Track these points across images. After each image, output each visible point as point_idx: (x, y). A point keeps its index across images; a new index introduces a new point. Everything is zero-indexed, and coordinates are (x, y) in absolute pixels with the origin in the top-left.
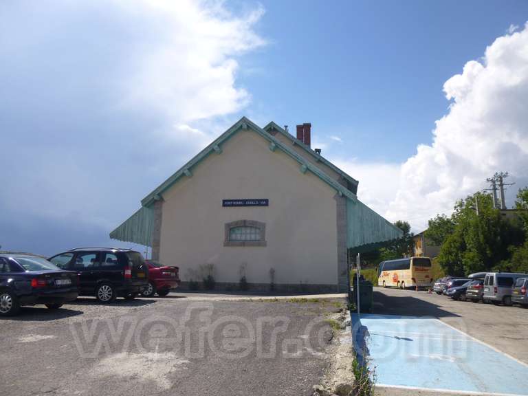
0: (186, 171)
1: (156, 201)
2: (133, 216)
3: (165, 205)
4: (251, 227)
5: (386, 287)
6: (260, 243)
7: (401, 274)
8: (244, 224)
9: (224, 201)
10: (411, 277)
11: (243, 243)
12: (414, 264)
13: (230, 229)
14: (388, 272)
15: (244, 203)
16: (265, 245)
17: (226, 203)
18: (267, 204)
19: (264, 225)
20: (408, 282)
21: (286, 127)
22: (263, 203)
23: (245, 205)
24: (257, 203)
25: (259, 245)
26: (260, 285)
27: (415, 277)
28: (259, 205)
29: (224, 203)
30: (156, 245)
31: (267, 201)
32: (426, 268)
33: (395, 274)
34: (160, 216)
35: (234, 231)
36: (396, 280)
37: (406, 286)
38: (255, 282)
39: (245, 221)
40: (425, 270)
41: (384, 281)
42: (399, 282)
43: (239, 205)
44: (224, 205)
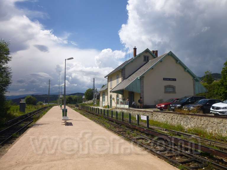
8: (170, 86)
9: (164, 78)
11: (170, 92)
13: (166, 88)
15: (170, 79)
16: (175, 93)
17: (165, 79)
18: (176, 80)
19: (175, 87)
23: (170, 80)
24: (173, 80)
28: (174, 80)
43: (167, 79)
44: (164, 80)
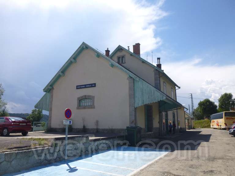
0: (60, 73)
1: (51, 89)
2: (43, 97)
3: (54, 91)
4: (89, 99)
5: (214, 128)
6: (92, 107)
7: (220, 121)
8: (85, 98)
10: (224, 123)
11: (85, 108)
12: (225, 116)
13: (80, 101)
14: (214, 120)
15: (85, 86)
16: (94, 108)
17: (79, 87)
18: (95, 86)
19: (93, 97)
20: (223, 125)
21: (128, 47)
22: (93, 85)
23: (86, 87)
24: (91, 86)
25: (92, 108)
26: (92, 129)
27: (226, 123)
28: (92, 87)
29: (77, 87)
30: (50, 110)
31: (95, 84)
32: (233, 117)
33: (217, 121)
34: (52, 96)
35: (81, 101)
36: (218, 125)
37: (222, 128)
38: (90, 128)
39: (85, 96)
40: (233, 119)
41: (213, 125)
42: (219, 125)
43: (83, 88)
44: (77, 88)
